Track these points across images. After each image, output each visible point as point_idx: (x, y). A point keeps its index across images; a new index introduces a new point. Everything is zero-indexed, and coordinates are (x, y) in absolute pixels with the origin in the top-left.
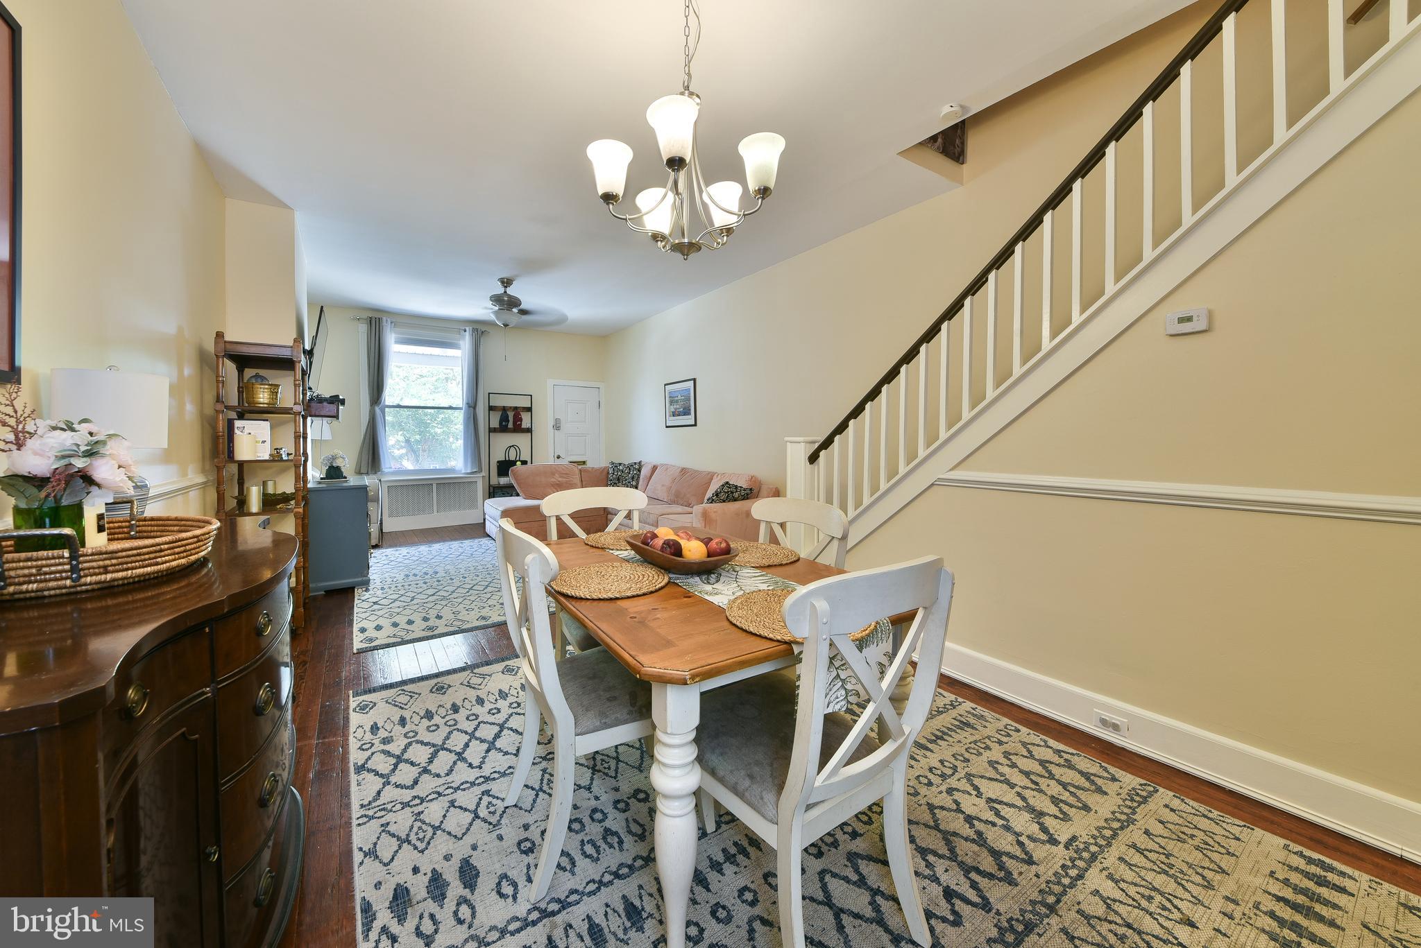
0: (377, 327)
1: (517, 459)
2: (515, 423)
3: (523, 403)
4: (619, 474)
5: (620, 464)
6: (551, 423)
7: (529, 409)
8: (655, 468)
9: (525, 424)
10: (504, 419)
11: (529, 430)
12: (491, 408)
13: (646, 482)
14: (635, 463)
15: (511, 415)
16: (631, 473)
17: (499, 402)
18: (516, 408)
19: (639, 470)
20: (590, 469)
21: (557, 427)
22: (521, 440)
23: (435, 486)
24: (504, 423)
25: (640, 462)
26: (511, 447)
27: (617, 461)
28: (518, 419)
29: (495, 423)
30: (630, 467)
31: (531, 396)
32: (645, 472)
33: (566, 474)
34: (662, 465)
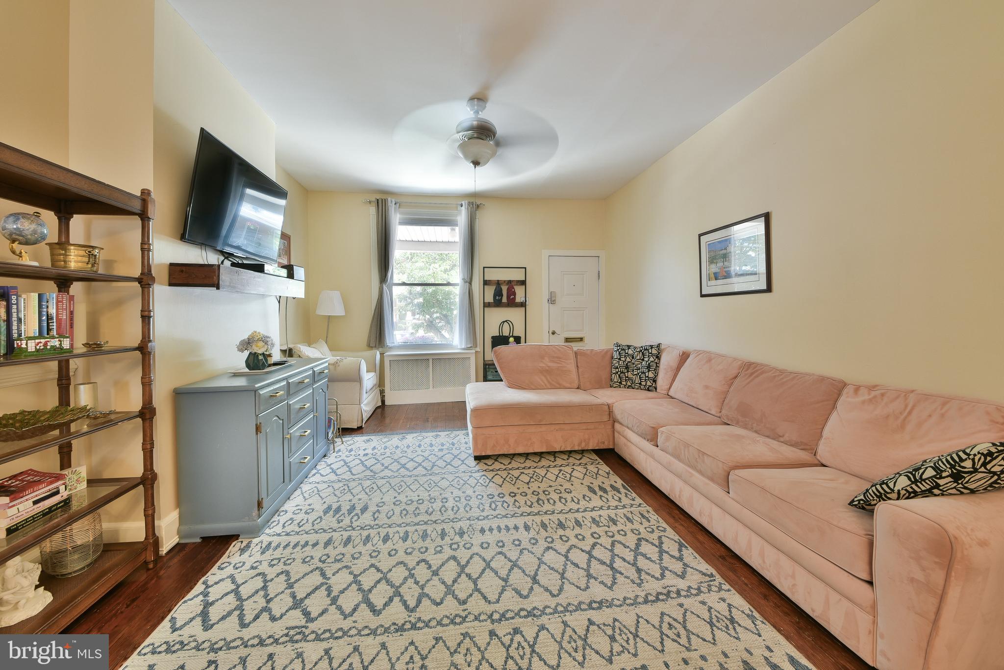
0: (384, 207)
1: (511, 335)
2: (508, 297)
3: (518, 276)
4: (628, 359)
5: (629, 347)
6: (546, 296)
7: (523, 283)
8: (684, 357)
9: (519, 298)
10: (498, 293)
11: (523, 305)
12: (486, 283)
13: (670, 374)
14: (652, 347)
15: (505, 289)
16: (646, 359)
17: (494, 275)
18: (510, 282)
19: (658, 357)
20: (589, 352)
21: (552, 301)
22: (514, 315)
23: (431, 361)
24: (497, 298)
25: (659, 346)
26: (504, 322)
27: (624, 343)
28: (511, 293)
29: (490, 298)
30: (644, 351)
31: (525, 268)
32: (667, 360)
33: (559, 358)
34: (699, 353)
